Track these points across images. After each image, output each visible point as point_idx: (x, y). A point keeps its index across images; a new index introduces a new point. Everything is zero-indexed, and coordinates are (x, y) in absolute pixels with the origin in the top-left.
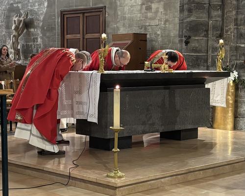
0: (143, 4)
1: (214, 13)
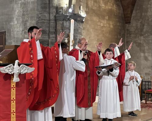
0: (23, 31)
1: (51, 36)
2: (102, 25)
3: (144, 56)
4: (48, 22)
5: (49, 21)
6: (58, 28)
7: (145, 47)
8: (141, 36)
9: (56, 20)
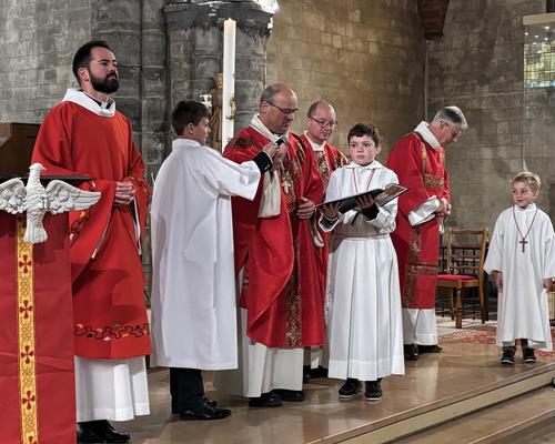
0: (40, 68)
1: (149, 86)
2: (338, 44)
3: (494, 159)
4: (137, 32)
5: (141, 29)
6: (174, 55)
7: (499, 127)
8: (482, 85)
9: (165, 26)
